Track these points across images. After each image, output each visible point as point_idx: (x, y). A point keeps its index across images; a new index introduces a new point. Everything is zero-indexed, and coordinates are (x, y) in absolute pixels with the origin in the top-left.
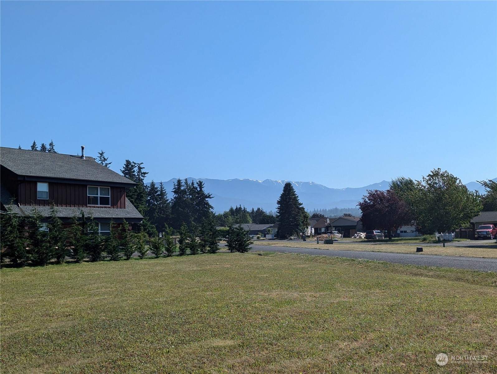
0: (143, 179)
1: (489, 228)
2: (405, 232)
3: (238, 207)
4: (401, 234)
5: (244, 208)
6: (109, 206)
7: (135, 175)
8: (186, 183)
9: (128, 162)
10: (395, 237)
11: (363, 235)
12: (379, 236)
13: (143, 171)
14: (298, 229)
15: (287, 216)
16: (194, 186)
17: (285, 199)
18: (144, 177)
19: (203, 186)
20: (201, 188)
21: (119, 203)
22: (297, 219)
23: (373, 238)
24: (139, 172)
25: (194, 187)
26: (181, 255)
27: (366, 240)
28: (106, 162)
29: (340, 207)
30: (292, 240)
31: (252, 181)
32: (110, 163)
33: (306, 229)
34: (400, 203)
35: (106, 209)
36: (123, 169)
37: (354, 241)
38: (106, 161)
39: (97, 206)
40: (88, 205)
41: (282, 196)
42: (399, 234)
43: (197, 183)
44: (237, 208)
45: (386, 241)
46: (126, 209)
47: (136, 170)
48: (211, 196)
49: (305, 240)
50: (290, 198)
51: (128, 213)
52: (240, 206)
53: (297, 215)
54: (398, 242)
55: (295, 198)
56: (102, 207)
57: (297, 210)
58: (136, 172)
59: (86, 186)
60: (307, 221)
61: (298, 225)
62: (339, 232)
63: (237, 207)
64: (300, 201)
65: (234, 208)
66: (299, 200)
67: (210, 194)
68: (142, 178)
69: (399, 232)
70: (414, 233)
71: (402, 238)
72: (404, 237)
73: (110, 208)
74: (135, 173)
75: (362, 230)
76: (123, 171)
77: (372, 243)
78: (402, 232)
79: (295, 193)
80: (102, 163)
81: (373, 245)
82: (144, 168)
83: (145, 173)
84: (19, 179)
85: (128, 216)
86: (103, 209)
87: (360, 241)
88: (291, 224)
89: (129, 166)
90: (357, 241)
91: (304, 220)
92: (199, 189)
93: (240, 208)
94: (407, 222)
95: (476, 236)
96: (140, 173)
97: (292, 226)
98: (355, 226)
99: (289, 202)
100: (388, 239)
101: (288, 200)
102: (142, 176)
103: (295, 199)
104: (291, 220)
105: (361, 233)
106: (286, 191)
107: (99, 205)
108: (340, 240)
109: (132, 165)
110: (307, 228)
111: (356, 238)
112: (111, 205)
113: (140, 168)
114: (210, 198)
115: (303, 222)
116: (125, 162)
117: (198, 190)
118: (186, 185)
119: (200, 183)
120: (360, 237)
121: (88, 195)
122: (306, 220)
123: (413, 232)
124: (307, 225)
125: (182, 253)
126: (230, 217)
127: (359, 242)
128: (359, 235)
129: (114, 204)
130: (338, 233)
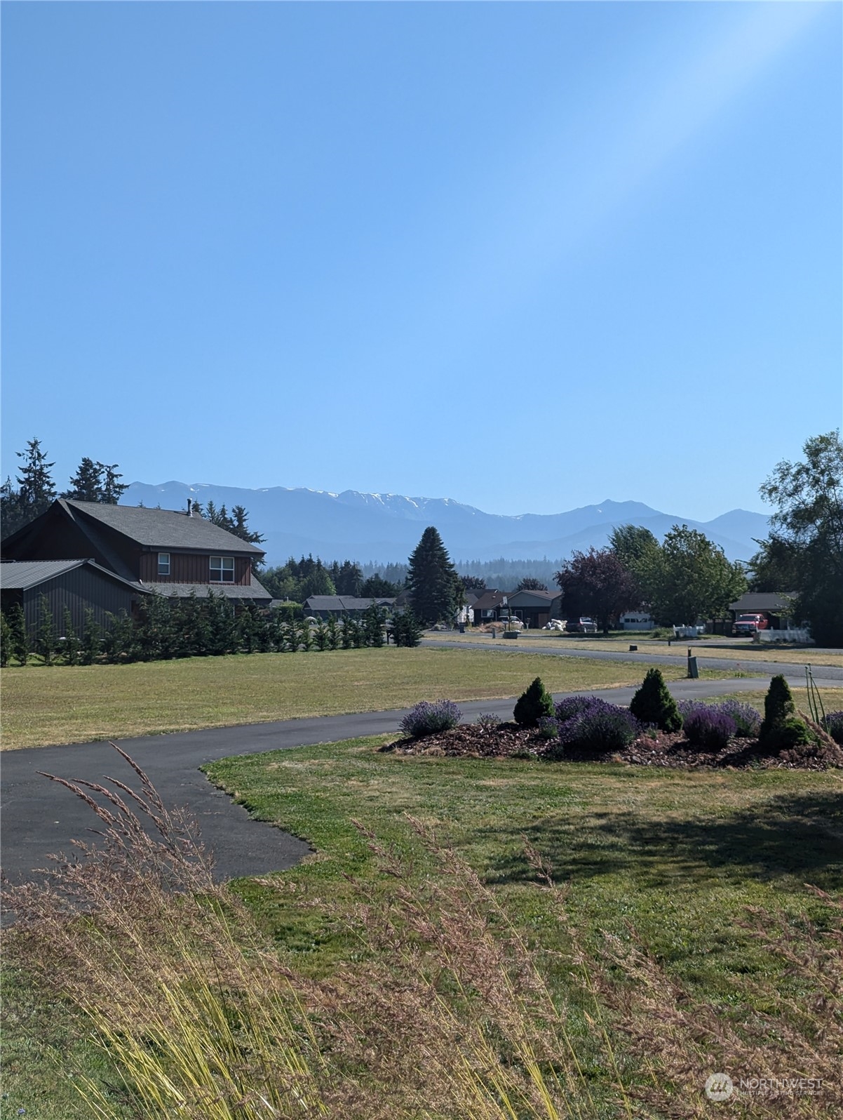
0: (118, 499)
1: (753, 619)
2: (633, 621)
3: (307, 557)
4: (626, 624)
5: (319, 560)
6: (233, 582)
7: (99, 489)
8: (211, 510)
9: (87, 463)
10: (616, 629)
11: (561, 625)
12: (588, 627)
13: (117, 481)
14: (446, 610)
15: (427, 587)
16: (226, 516)
17: (424, 557)
18: (119, 493)
19: (245, 518)
20: (241, 520)
21: (243, 580)
22: (445, 592)
23: (579, 631)
24: (108, 484)
25: (225, 519)
26: (345, 648)
27: (567, 633)
28: (43, 462)
29: (510, 558)
30: (438, 630)
31: (315, 492)
32: (50, 465)
33: (459, 609)
34: (624, 575)
35: (229, 586)
36: (76, 477)
37: (548, 635)
38: (42, 460)
39: (219, 582)
40: (211, 581)
41: (419, 552)
42: (623, 624)
43: (234, 511)
44: (303, 561)
45: (598, 636)
46: (252, 586)
47: (104, 480)
48: (261, 539)
49: (464, 632)
50: (434, 556)
51: (255, 592)
52: (310, 556)
53: (445, 586)
54: (617, 638)
55: (443, 554)
56: (225, 584)
57: (445, 577)
58: (103, 484)
59: (208, 557)
60: (461, 597)
61: (448, 604)
62: (520, 618)
63: (303, 558)
64: (451, 561)
65: (298, 561)
66: (448, 559)
67: (258, 535)
68: (114, 495)
69: (622, 621)
70: (648, 622)
71: (626, 631)
72: (628, 629)
73: (233, 584)
74: (100, 486)
75: (560, 615)
76: (77, 480)
77: (577, 639)
78: (627, 620)
79: (442, 546)
80: (34, 463)
81: (578, 641)
82: (121, 475)
83: (121, 487)
84: (144, 550)
85: (256, 596)
86: (227, 586)
87: (558, 634)
88: (436, 601)
89: (89, 471)
90: (553, 634)
91: (457, 595)
92: (236, 523)
93: (310, 561)
94: (634, 606)
95: (734, 631)
96: (111, 486)
97: (436, 606)
98: (549, 608)
99: (431, 562)
100: (602, 632)
101: (429, 558)
102: (115, 492)
103: (443, 557)
104: (435, 594)
105: (559, 621)
106: (427, 542)
107: (222, 582)
108: (523, 633)
109: (95, 469)
110: (461, 609)
111: (549, 629)
112: (235, 582)
113: (111, 476)
114: (259, 541)
115: (454, 599)
116: (81, 464)
117: (234, 525)
118: (210, 515)
119: (239, 512)
120: (557, 629)
121: (210, 568)
122: (459, 596)
123: (646, 621)
124: (460, 604)
125: (346, 647)
126: (290, 578)
127: (556, 636)
128: (556, 624)
129: (238, 581)
130: (517, 620)
